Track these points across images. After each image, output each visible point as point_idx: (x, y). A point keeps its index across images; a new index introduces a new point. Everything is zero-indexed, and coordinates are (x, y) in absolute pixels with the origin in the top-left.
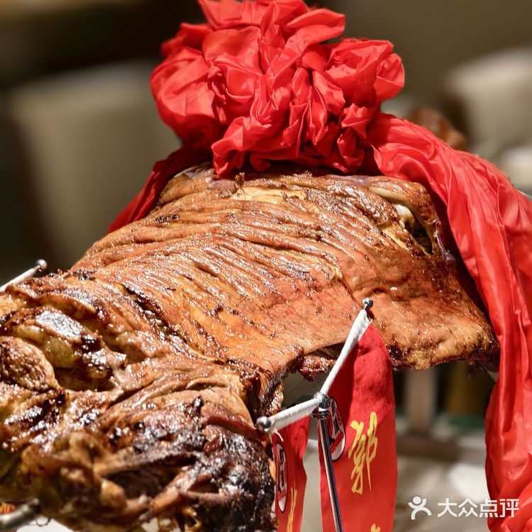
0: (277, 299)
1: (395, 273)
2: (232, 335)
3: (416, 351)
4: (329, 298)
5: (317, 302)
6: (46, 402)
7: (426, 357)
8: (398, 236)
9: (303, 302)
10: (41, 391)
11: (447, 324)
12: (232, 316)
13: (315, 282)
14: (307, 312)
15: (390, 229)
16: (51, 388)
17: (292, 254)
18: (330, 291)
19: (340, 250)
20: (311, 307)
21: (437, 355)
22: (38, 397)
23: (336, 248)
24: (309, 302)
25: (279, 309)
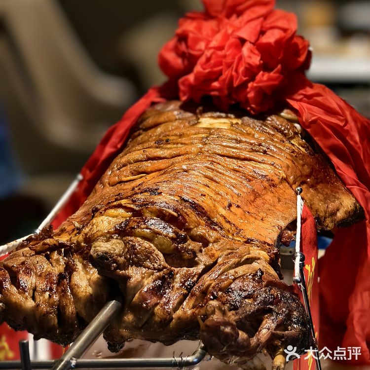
0: (256, 195)
1: (307, 170)
2: (242, 221)
3: (328, 219)
4: (281, 191)
5: (277, 195)
6: (164, 277)
7: (332, 222)
8: (300, 144)
9: (269, 195)
10: (159, 270)
11: (338, 199)
12: (237, 209)
13: (273, 182)
14: (274, 202)
15: (294, 140)
16: (165, 268)
17: (252, 163)
18: (281, 186)
19: (279, 159)
20: (275, 198)
21: (337, 219)
22: (158, 274)
23: (276, 158)
24: (272, 194)
25: (259, 201)
